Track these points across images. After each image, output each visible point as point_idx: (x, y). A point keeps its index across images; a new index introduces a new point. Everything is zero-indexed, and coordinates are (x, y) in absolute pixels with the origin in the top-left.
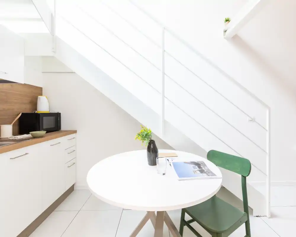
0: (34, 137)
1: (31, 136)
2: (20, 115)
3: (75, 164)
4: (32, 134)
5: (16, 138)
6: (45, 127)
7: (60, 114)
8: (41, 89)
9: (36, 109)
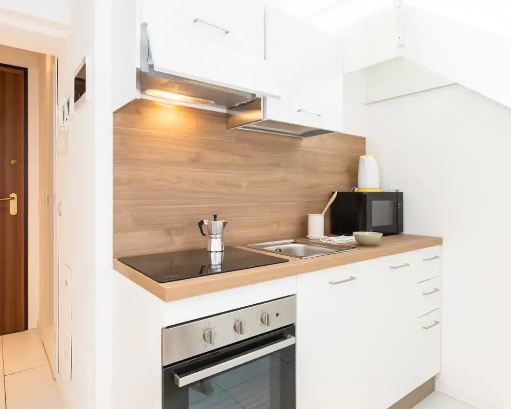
0: (360, 244)
1: (355, 240)
2: (335, 195)
3: (438, 325)
4: (356, 236)
5: (331, 242)
6: (375, 223)
7: (402, 194)
8: (363, 140)
9: (356, 184)
